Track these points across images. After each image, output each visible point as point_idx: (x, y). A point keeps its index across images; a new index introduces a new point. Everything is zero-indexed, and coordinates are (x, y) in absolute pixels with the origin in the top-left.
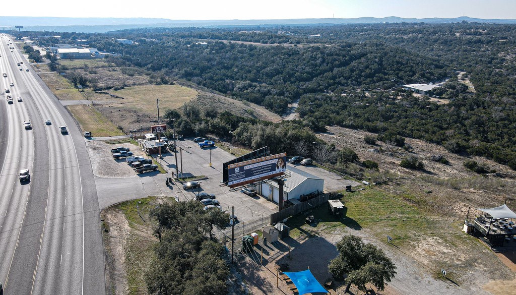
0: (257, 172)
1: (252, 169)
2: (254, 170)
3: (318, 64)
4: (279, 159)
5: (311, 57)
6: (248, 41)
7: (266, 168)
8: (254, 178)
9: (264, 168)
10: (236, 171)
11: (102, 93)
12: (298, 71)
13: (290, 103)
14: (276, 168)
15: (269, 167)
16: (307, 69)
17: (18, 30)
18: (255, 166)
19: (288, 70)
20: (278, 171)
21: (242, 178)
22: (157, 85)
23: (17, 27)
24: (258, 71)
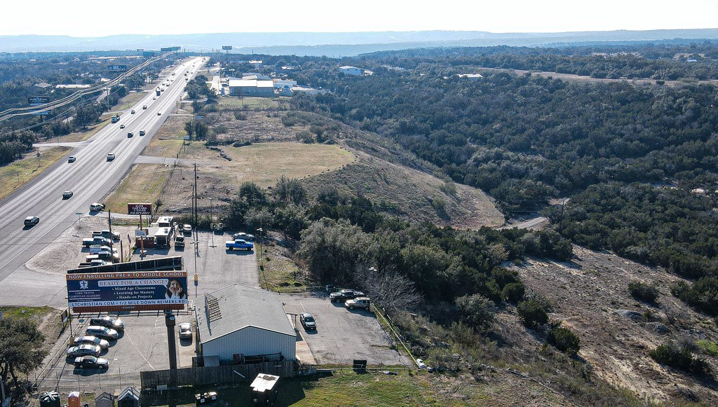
0: (126, 295)
1: (114, 287)
2: (119, 291)
3: (678, 123)
4: (171, 279)
5: (670, 107)
6: (569, 73)
7: (144, 290)
8: (119, 304)
9: (139, 291)
10: (82, 285)
11: (214, 149)
12: (622, 135)
13: (556, 197)
14: (166, 295)
15: (151, 290)
16: (647, 132)
17: (225, 51)
18: (120, 283)
19: (600, 132)
20: (167, 300)
21: (95, 300)
22: (306, 142)
23: (225, 48)
24: (539, 131)
